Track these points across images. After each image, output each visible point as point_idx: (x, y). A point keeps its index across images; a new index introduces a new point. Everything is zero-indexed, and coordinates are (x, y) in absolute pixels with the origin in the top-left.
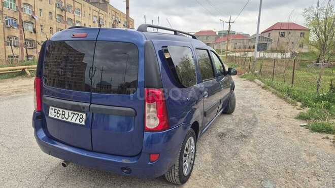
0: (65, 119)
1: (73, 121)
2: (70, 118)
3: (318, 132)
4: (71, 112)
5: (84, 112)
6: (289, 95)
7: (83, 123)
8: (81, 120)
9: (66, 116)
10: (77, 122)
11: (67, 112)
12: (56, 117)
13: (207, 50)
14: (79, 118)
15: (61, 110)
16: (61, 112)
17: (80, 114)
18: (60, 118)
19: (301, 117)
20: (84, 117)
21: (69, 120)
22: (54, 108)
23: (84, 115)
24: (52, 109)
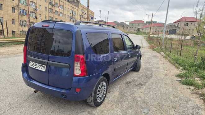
0: (36, 68)
1: (40, 69)
2: (39, 68)
3: (186, 84)
4: (39, 64)
5: (45, 65)
6: (177, 62)
7: (45, 71)
8: (44, 69)
9: (37, 66)
10: (42, 70)
11: (37, 64)
12: (32, 67)
13: (121, 35)
14: (43, 68)
15: (35, 63)
16: (35, 64)
17: (43, 66)
18: (34, 67)
19: (179, 76)
20: (45, 68)
21: (38, 69)
22: (32, 62)
23: (45, 66)
24: (31, 62)
